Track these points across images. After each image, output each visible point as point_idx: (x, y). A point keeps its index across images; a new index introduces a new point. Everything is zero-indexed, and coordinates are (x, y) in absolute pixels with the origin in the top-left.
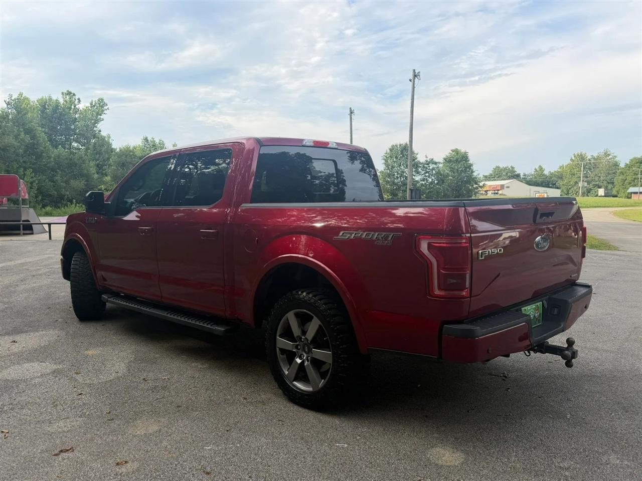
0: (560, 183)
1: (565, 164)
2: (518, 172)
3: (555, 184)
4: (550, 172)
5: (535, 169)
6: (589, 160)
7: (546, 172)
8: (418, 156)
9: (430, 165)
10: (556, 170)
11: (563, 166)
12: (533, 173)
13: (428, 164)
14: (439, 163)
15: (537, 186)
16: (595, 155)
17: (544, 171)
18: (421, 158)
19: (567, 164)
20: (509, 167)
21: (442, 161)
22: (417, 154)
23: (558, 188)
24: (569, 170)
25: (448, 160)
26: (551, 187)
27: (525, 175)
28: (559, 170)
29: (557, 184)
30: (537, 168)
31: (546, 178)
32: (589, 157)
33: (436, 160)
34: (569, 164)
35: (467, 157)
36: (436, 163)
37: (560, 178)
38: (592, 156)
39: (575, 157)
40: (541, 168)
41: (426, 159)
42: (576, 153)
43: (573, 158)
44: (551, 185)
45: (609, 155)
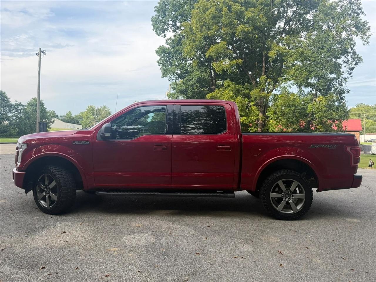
0: (81, 121)
1: (83, 111)
2: (57, 114)
3: (78, 122)
4: (75, 115)
5: (67, 113)
6: (96, 110)
7: (73, 115)
8: (10, 100)
9: (19, 107)
10: (78, 114)
11: (82, 112)
12: (66, 115)
13: (18, 106)
14: (25, 106)
15: (68, 123)
16: (99, 108)
17: (72, 114)
18: (12, 102)
19: (84, 111)
20: (52, 111)
21: (26, 104)
22: (10, 99)
23: (80, 124)
24: (86, 115)
25: (30, 105)
26: (76, 124)
27: (61, 116)
28: (80, 114)
29: (79, 122)
30: (68, 113)
31: (73, 118)
32: (96, 108)
33: (23, 104)
34: (85, 112)
35: (43, 104)
36: (23, 106)
37: (81, 119)
38: (98, 108)
39: (89, 107)
40: (70, 112)
41: (15, 102)
42: (89, 106)
43: (88, 109)
44: (76, 123)
45: (106, 108)
